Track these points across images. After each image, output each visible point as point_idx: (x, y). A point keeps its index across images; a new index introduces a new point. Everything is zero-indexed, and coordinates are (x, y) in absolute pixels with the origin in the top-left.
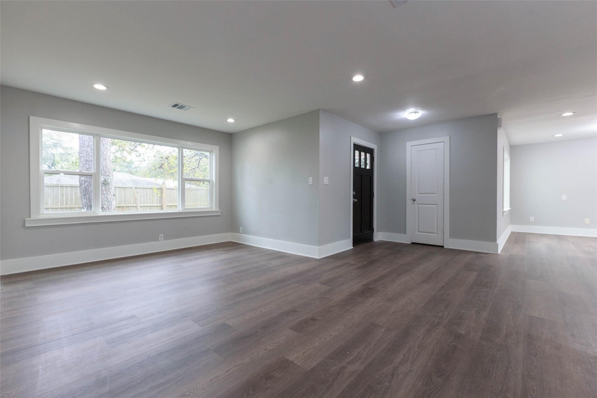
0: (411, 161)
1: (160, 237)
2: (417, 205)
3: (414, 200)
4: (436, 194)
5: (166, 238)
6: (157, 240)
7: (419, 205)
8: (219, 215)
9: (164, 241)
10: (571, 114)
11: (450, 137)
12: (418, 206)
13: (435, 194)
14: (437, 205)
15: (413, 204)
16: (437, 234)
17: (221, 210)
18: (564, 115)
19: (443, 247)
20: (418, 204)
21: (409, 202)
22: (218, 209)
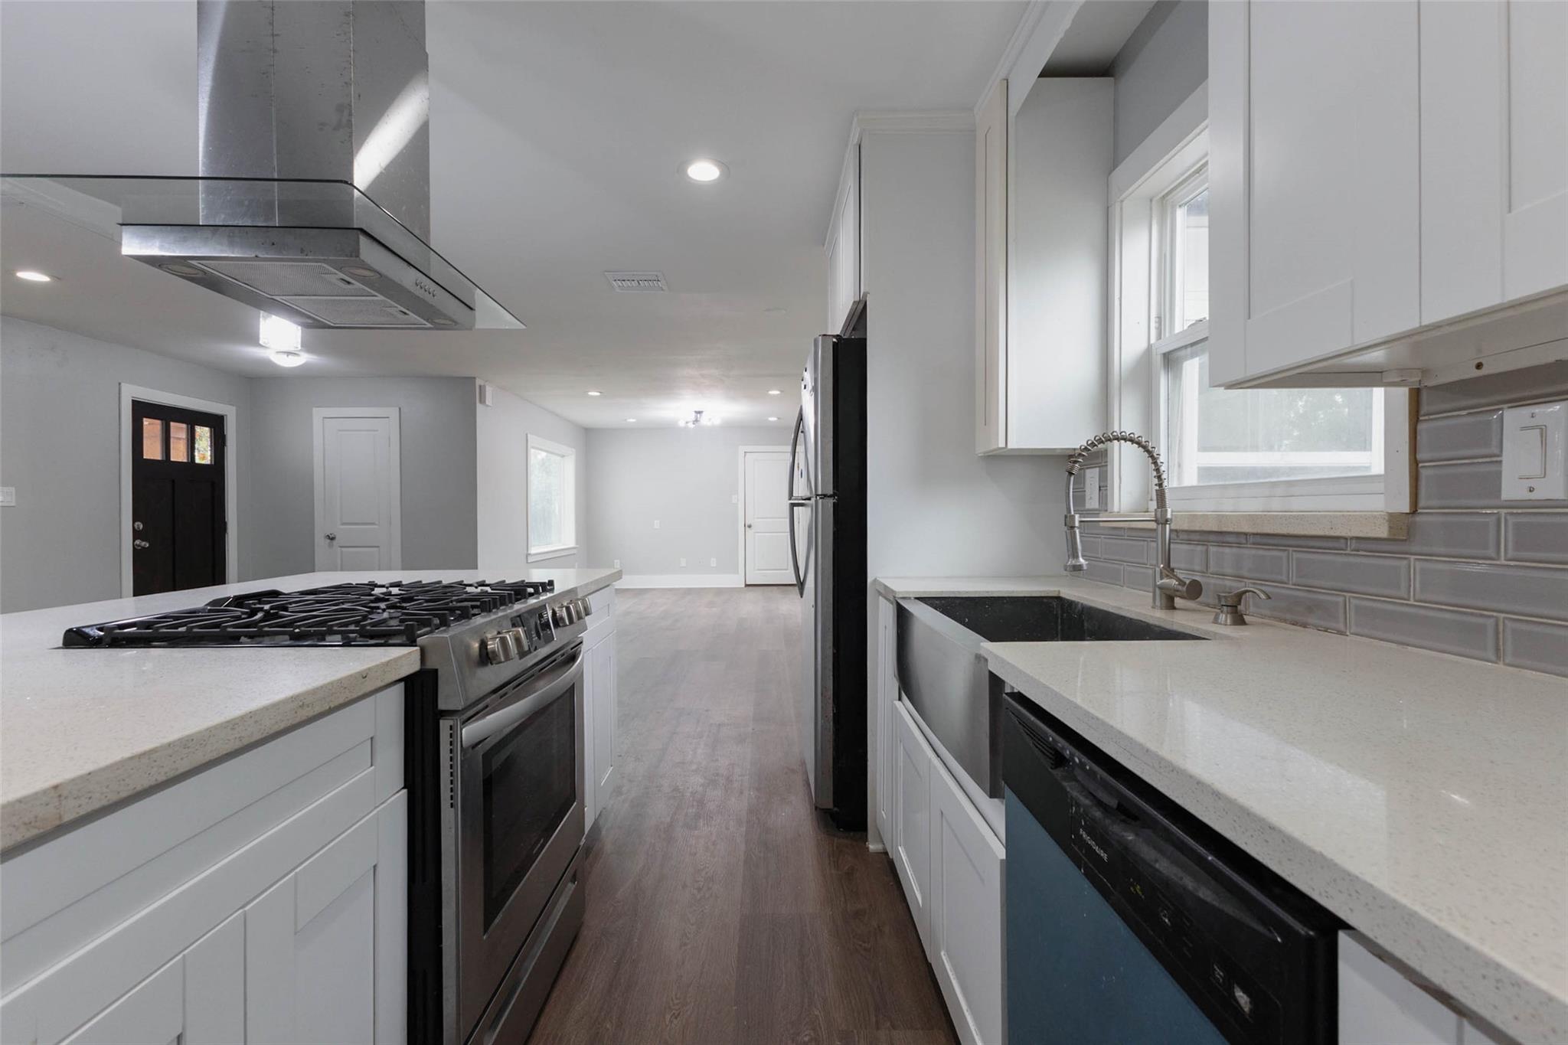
0: (324, 448)
3: (333, 539)
4: (375, 524)
7: (343, 549)
10: (598, 394)
11: (400, 409)
12: (342, 552)
13: (373, 524)
14: (378, 547)
15: (331, 546)
18: (590, 393)
20: (340, 547)
21: (320, 540)
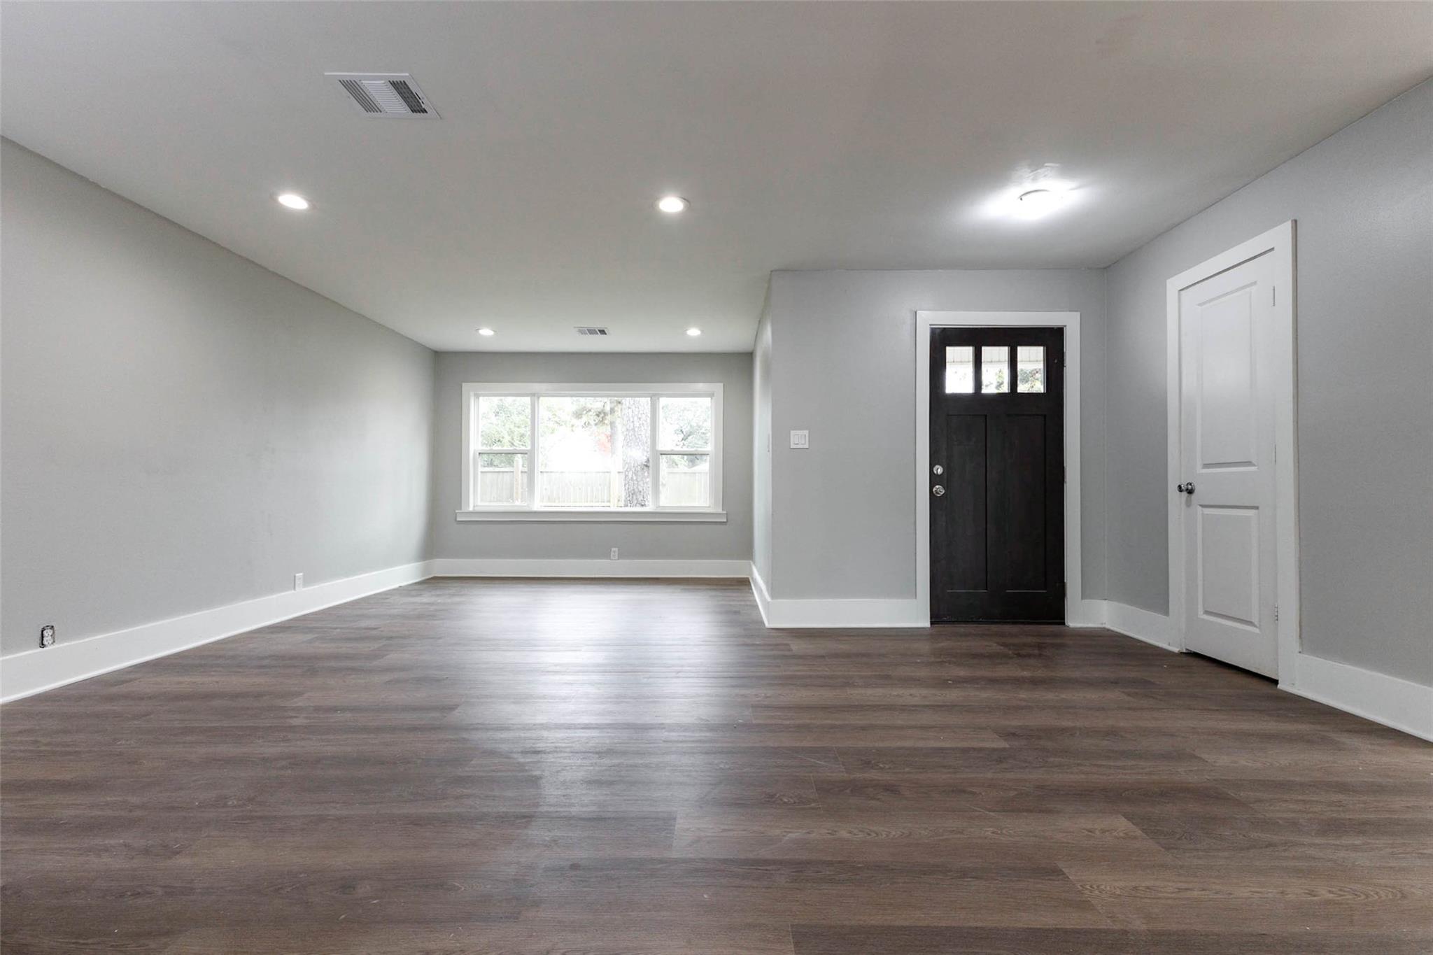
1: (612, 554)
2: (1200, 508)
3: (1190, 492)
4: (1254, 465)
5: (621, 556)
6: (607, 555)
7: (1205, 511)
8: (724, 522)
9: (620, 561)
12: (1203, 514)
13: (1249, 463)
14: (1256, 508)
15: (1188, 505)
16: (1260, 628)
17: (725, 512)
19: (1276, 682)
20: (1203, 506)
21: (1174, 497)
22: (720, 510)
